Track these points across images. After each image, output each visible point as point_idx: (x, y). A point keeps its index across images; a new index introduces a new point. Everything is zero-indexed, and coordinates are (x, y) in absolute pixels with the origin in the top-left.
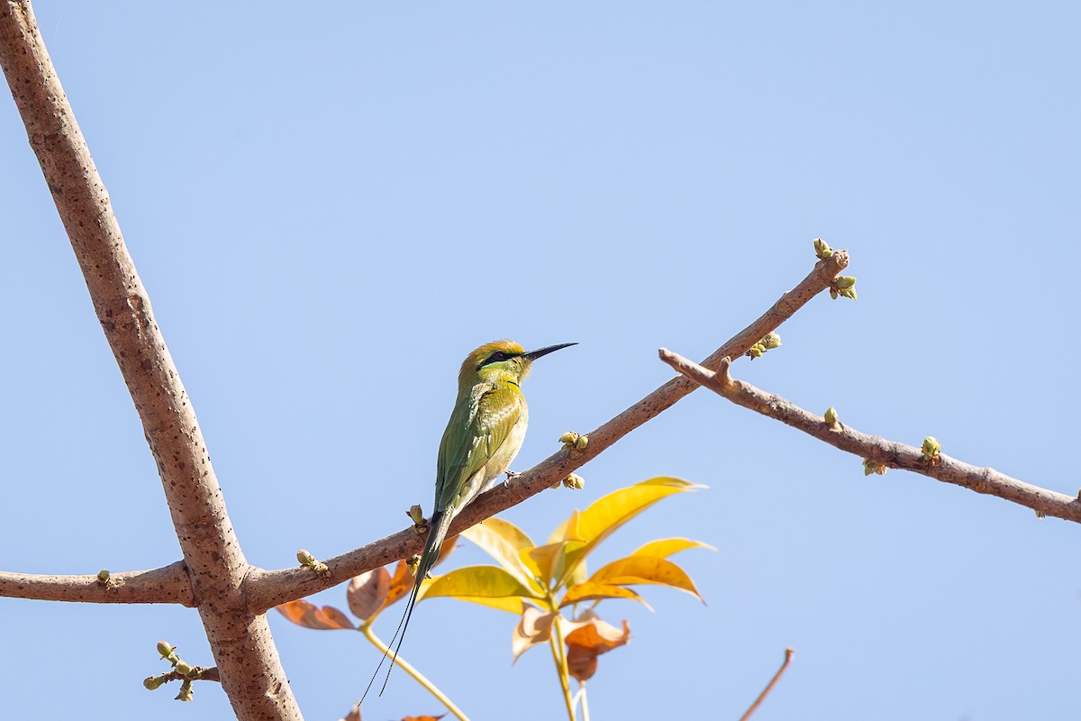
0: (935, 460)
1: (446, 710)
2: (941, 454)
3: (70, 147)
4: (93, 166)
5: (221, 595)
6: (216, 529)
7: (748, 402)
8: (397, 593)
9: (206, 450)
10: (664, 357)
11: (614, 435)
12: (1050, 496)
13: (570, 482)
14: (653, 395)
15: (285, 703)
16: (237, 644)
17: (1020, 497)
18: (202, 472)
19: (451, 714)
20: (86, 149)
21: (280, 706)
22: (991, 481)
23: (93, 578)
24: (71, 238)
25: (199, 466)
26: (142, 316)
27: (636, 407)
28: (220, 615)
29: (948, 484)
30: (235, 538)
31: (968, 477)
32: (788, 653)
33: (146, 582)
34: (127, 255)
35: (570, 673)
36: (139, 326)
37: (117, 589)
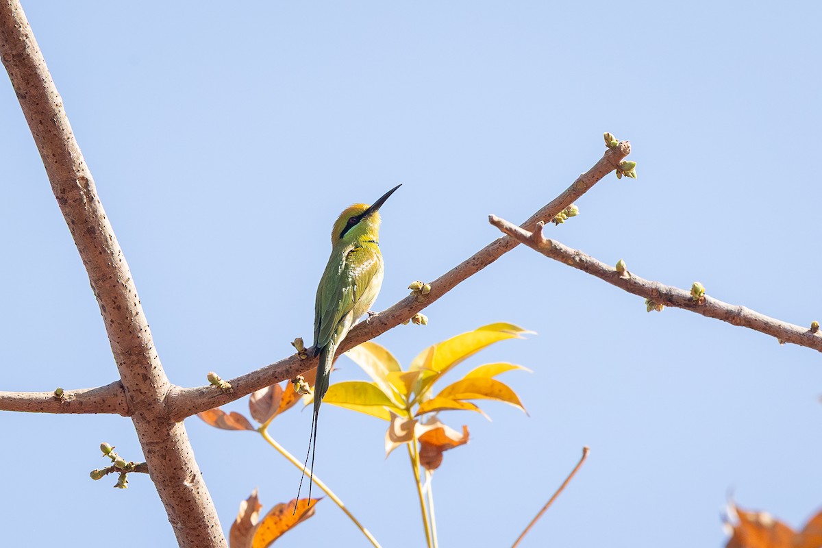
0: (701, 300)
1: (325, 494)
2: (706, 296)
3: (32, 63)
4: (50, 78)
5: (149, 407)
6: (145, 357)
7: (558, 256)
8: (288, 403)
9: (137, 296)
10: (493, 222)
11: (450, 284)
12: (789, 328)
13: (417, 320)
14: (481, 253)
15: (199, 490)
16: (161, 445)
17: (766, 328)
18: (134, 313)
19: (328, 497)
20: (45, 65)
21: (194, 492)
22: (744, 316)
23: (51, 394)
24: (33, 133)
25: (132, 308)
26: (88, 193)
27: (468, 262)
28: (149, 422)
29: (711, 318)
30: (160, 363)
31: (726, 313)
32: (585, 450)
33: (91, 398)
34: (76, 146)
35: (422, 464)
36: (85, 201)
37: (69, 403)
